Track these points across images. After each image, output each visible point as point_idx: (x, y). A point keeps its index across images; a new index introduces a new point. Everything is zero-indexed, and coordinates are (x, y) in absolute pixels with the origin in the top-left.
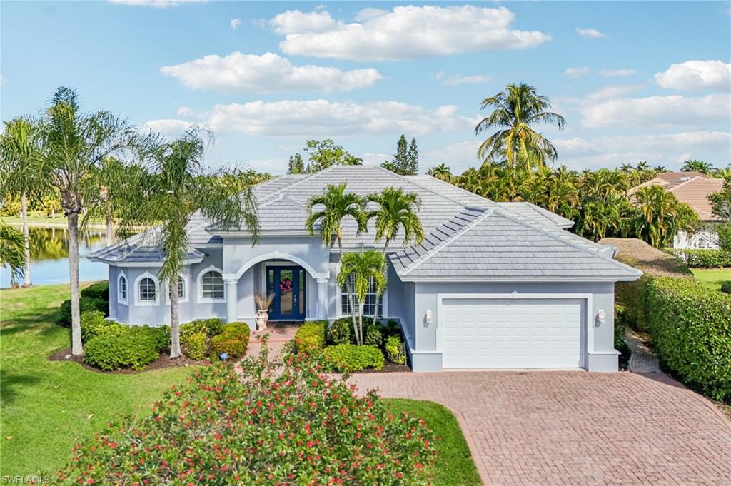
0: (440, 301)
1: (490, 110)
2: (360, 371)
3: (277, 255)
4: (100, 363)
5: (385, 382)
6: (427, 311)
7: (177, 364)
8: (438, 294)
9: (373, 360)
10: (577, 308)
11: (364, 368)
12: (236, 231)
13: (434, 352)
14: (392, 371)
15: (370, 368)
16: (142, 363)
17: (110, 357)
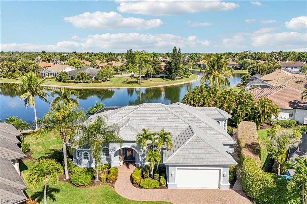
0: (176, 169)
3: (126, 146)
5: (159, 194)
6: (172, 172)
13: (174, 183)
14: (161, 189)
15: (155, 188)
16: (88, 184)
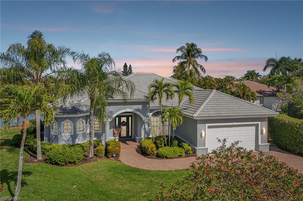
0: (207, 127)
1: (180, 54)
2: (176, 158)
3: (128, 110)
4: (59, 162)
6: (202, 131)
7: (94, 160)
8: (206, 124)
9: (181, 153)
10: (254, 128)
11: (178, 156)
12: (112, 100)
13: (204, 148)
14: (188, 157)
15: (180, 156)
16: (79, 160)
17: (64, 159)
